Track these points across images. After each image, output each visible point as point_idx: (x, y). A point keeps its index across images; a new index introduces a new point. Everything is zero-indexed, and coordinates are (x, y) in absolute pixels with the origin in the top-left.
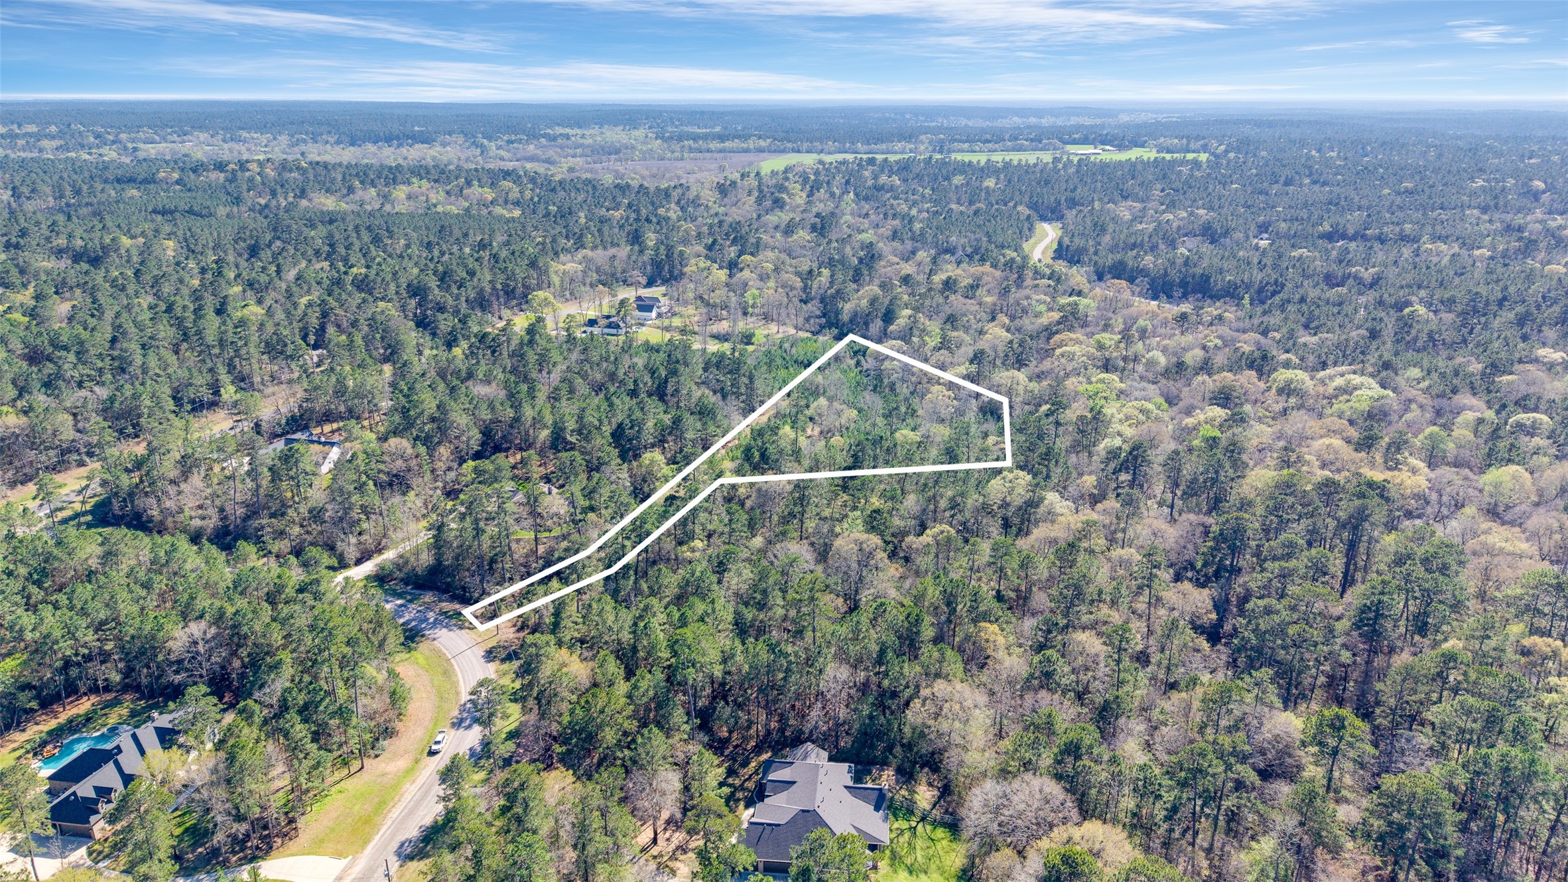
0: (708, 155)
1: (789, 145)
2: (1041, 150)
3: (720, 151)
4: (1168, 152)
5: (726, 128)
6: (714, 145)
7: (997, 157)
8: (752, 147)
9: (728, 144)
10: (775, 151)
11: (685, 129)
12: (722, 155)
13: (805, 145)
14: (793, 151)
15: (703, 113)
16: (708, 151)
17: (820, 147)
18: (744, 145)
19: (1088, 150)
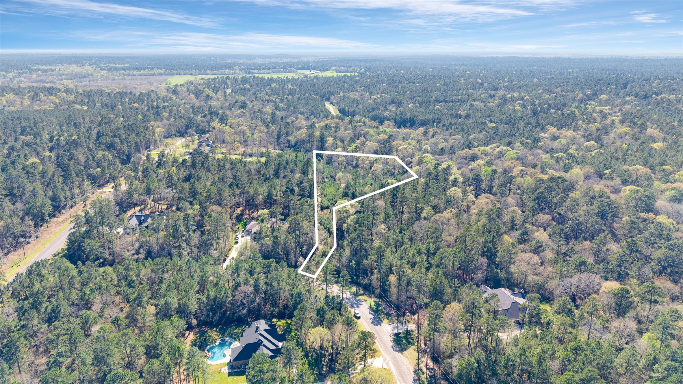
0: (134, 77)
1: (175, 72)
2: (288, 72)
3: (140, 75)
4: (340, 72)
5: (132, 65)
6: (135, 72)
7: (275, 76)
8: (156, 73)
9: (142, 72)
10: (168, 75)
11: (110, 65)
12: (146, 77)
13: (182, 72)
14: (177, 74)
15: (113, 57)
16: (133, 75)
17: (190, 73)
18: (151, 72)
19: (307, 72)
